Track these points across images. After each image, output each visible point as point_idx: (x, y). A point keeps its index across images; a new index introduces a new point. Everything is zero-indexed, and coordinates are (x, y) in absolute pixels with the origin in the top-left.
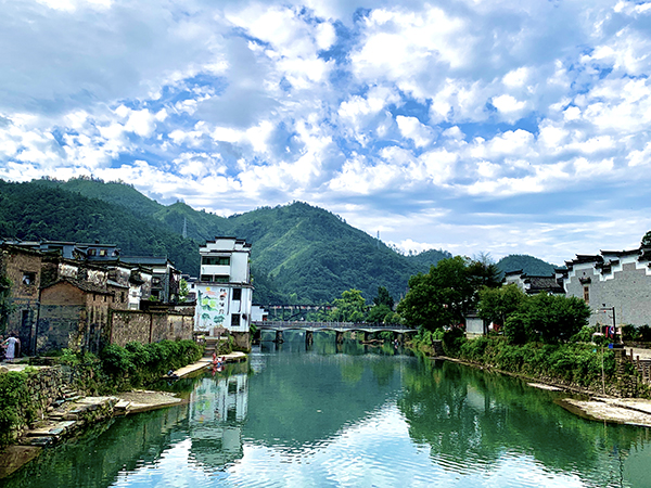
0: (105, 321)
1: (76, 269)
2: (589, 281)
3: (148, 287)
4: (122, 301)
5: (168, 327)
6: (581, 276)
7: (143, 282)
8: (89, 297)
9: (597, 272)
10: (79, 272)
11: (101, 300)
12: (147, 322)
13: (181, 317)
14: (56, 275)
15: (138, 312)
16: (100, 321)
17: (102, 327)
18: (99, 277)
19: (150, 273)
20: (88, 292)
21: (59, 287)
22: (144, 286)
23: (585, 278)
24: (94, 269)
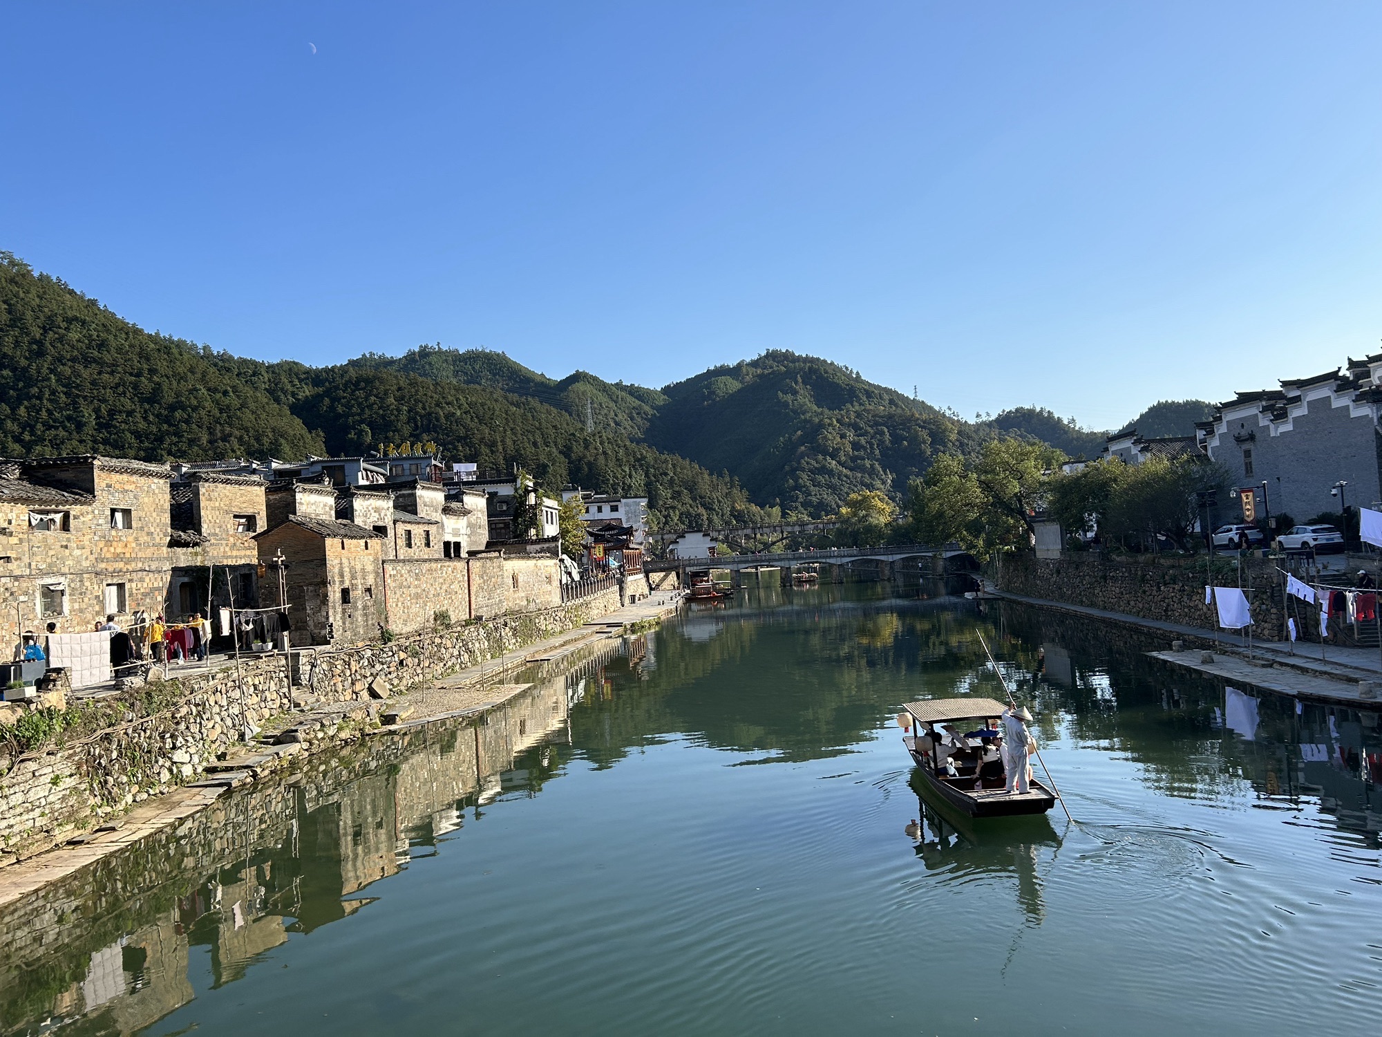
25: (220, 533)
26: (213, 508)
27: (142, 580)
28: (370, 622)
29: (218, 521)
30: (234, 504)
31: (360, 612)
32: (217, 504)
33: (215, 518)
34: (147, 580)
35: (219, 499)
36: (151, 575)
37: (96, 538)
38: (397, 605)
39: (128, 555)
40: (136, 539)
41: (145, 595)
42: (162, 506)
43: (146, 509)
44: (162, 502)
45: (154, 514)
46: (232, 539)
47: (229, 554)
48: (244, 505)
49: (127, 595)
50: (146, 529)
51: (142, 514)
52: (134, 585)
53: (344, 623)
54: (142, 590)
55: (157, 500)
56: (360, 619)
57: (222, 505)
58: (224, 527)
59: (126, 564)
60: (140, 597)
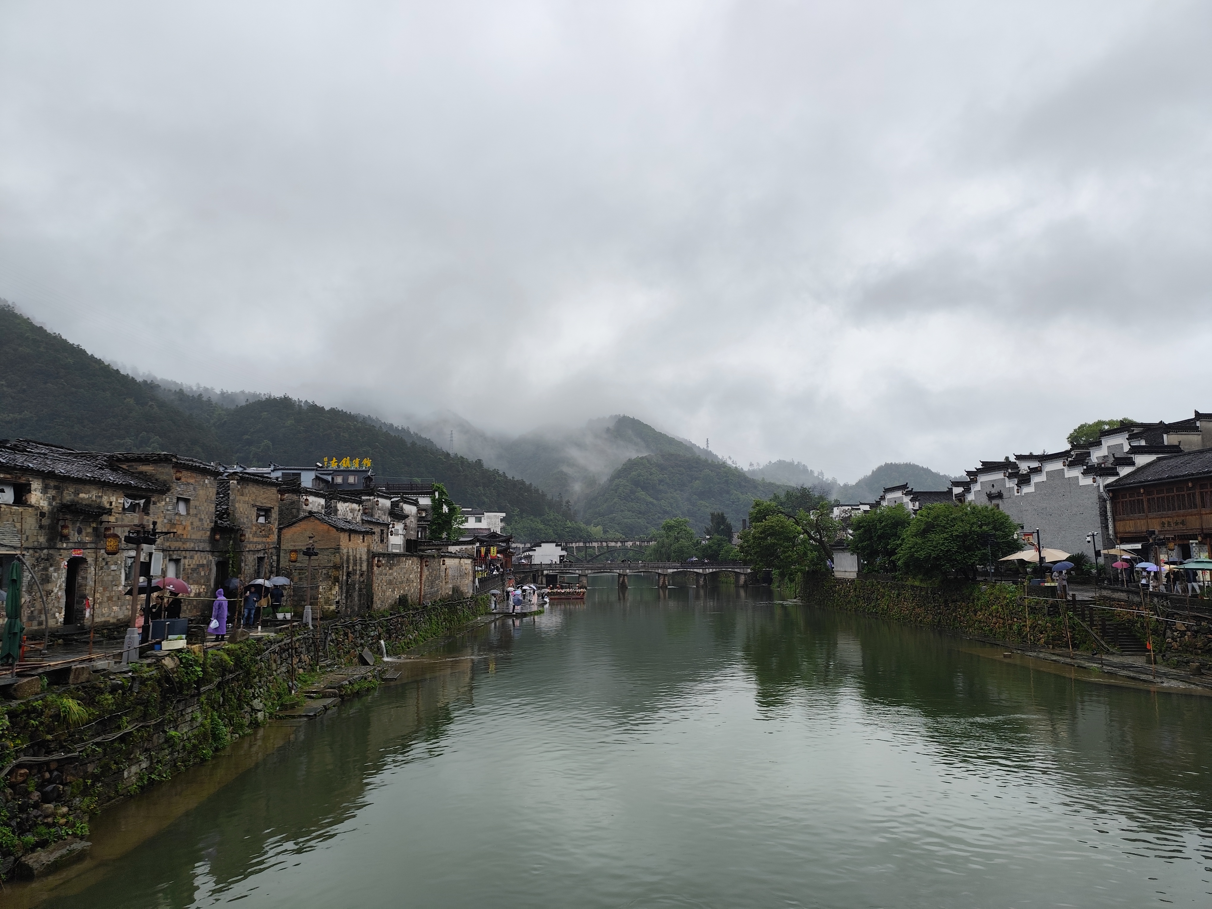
0: (364, 568)
1: (322, 501)
2: (1000, 496)
3: (412, 522)
4: (382, 541)
5: (443, 574)
6: (989, 489)
7: (407, 516)
8: (344, 537)
9: (1011, 484)
10: (327, 507)
11: (358, 540)
12: (416, 567)
13: (457, 561)
14: (298, 510)
15: (403, 555)
16: (358, 567)
17: (362, 575)
18: (352, 511)
19: (416, 503)
20: (343, 530)
21: (302, 525)
22: (408, 521)
23: (994, 491)
24: (345, 501)
25: (247, 523)
26: (244, 502)
27: (192, 558)
28: (362, 602)
29: (246, 513)
30: (258, 499)
31: (356, 593)
32: (247, 499)
33: (245, 510)
34: (196, 557)
35: (248, 495)
36: (199, 553)
37: (166, 521)
38: (378, 589)
39: (185, 537)
40: (192, 523)
41: (193, 570)
42: (211, 498)
43: (200, 499)
44: (211, 494)
45: (205, 504)
46: (254, 528)
47: (251, 540)
48: (265, 501)
49: (182, 569)
50: (199, 516)
51: (197, 503)
52: (187, 561)
53: (347, 602)
54: (192, 566)
55: (208, 493)
56: (356, 599)
57: (250, 500)
58: (250, 517)
59: (183, 543)
60: (190, 571)
